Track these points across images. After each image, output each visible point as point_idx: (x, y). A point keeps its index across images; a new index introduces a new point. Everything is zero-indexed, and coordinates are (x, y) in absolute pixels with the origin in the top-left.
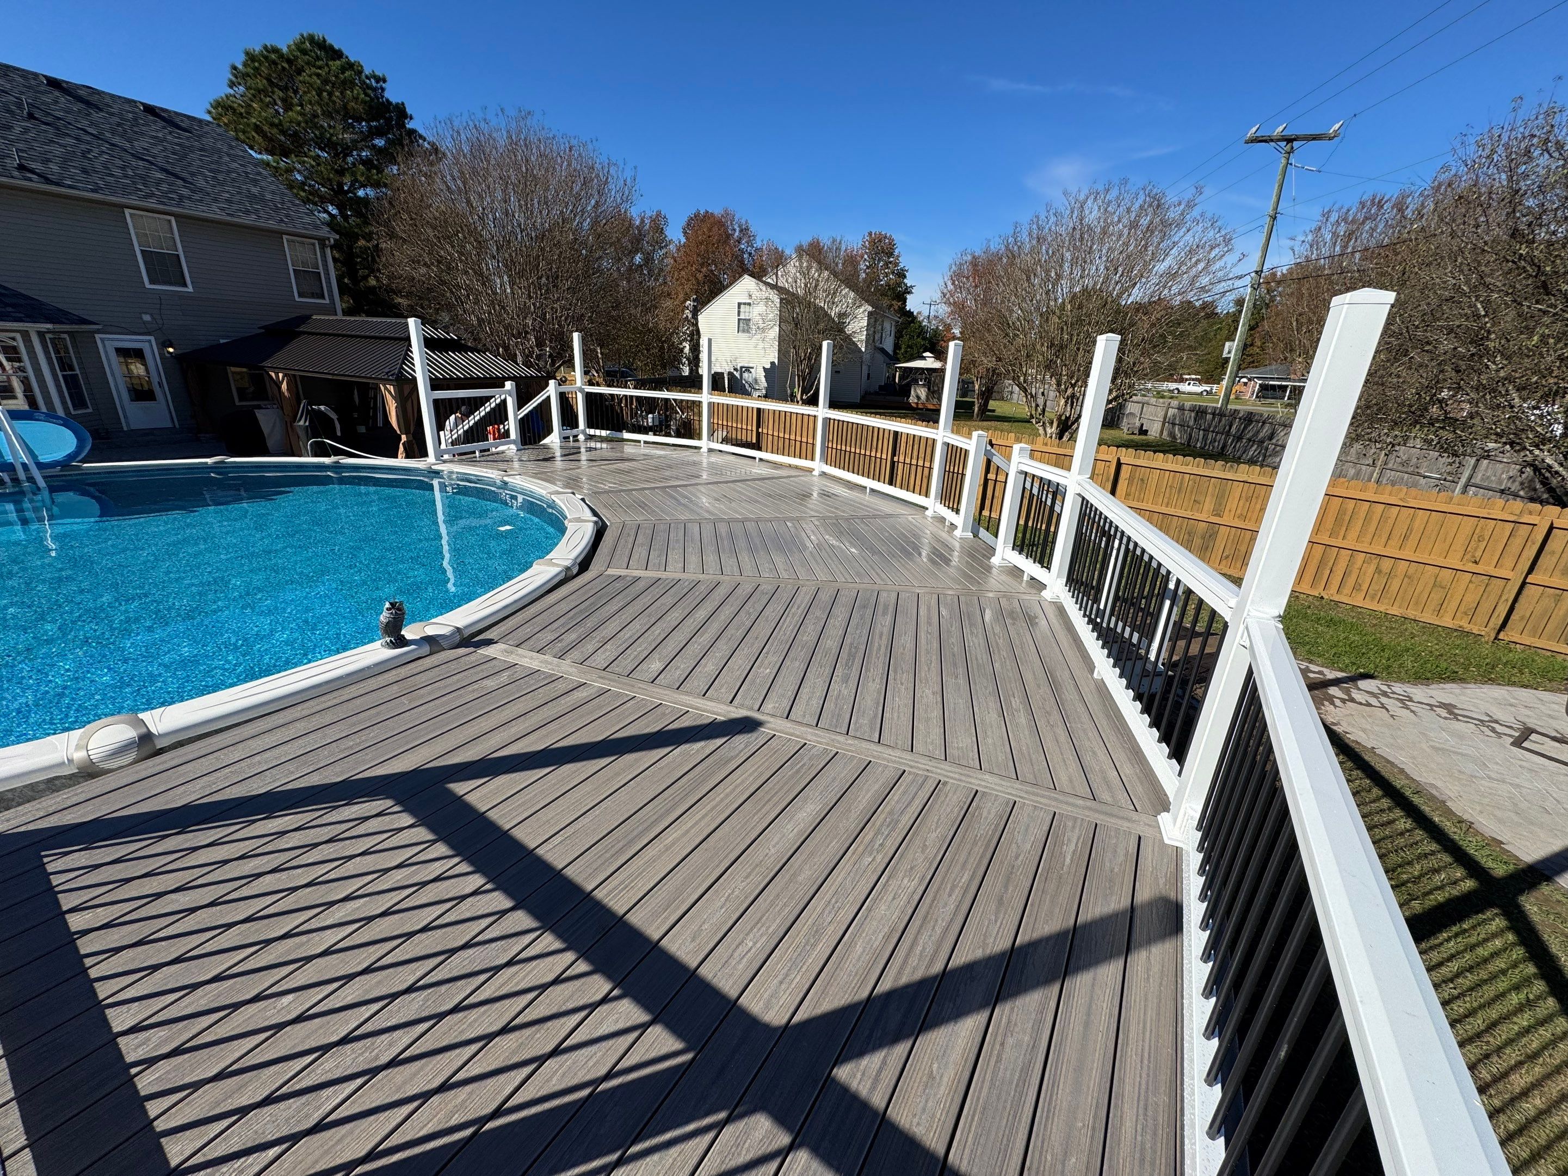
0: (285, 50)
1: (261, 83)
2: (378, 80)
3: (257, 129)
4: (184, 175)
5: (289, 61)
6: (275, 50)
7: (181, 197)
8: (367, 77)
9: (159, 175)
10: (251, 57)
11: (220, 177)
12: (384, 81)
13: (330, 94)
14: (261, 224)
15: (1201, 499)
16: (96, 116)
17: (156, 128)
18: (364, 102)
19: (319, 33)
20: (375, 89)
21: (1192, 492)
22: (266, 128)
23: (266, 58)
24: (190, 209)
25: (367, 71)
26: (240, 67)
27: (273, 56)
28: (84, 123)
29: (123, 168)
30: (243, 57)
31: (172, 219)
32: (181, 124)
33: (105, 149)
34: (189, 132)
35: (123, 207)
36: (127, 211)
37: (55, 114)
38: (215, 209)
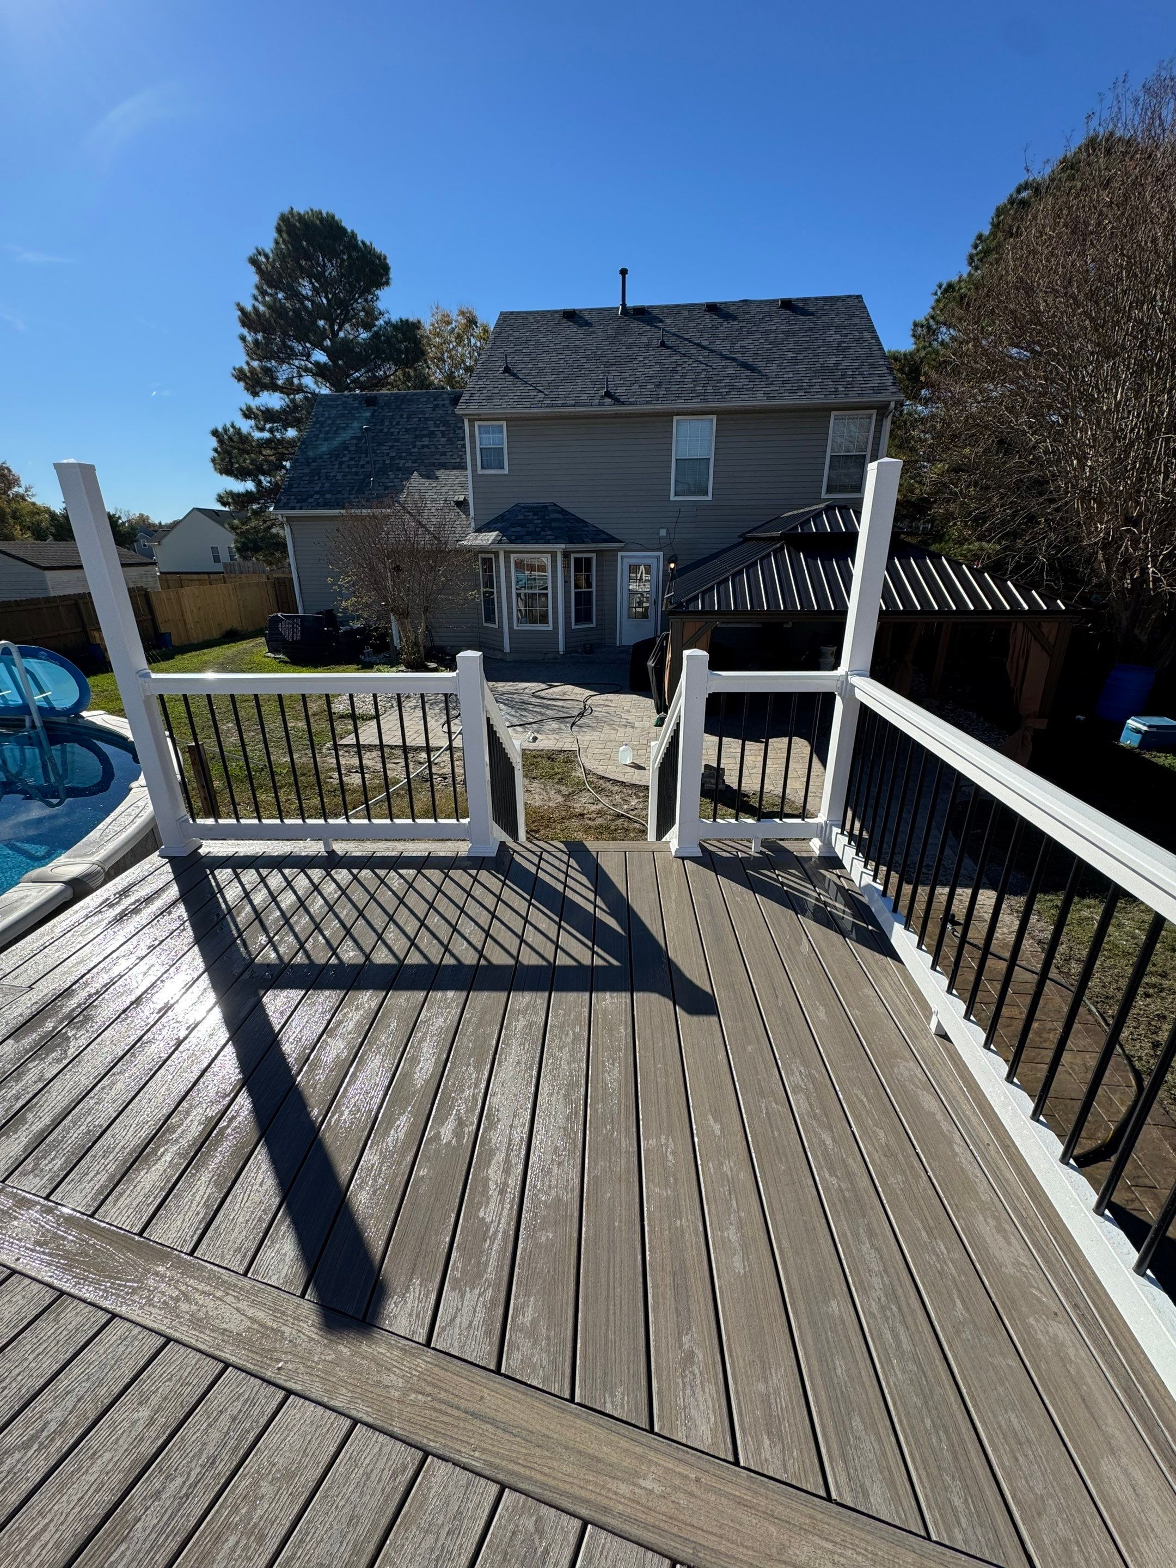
4: (762, 363)
7: (732, 389)
16: (725, 326)
28: (703, 338)
29: (698, 374)
31: (714, 417)
32: (812, 309)
33: (701, 358)
34: (812, 314)
35: (670, 415)
36: (675, 418)
37: (687, 336)
38: (760, 395)
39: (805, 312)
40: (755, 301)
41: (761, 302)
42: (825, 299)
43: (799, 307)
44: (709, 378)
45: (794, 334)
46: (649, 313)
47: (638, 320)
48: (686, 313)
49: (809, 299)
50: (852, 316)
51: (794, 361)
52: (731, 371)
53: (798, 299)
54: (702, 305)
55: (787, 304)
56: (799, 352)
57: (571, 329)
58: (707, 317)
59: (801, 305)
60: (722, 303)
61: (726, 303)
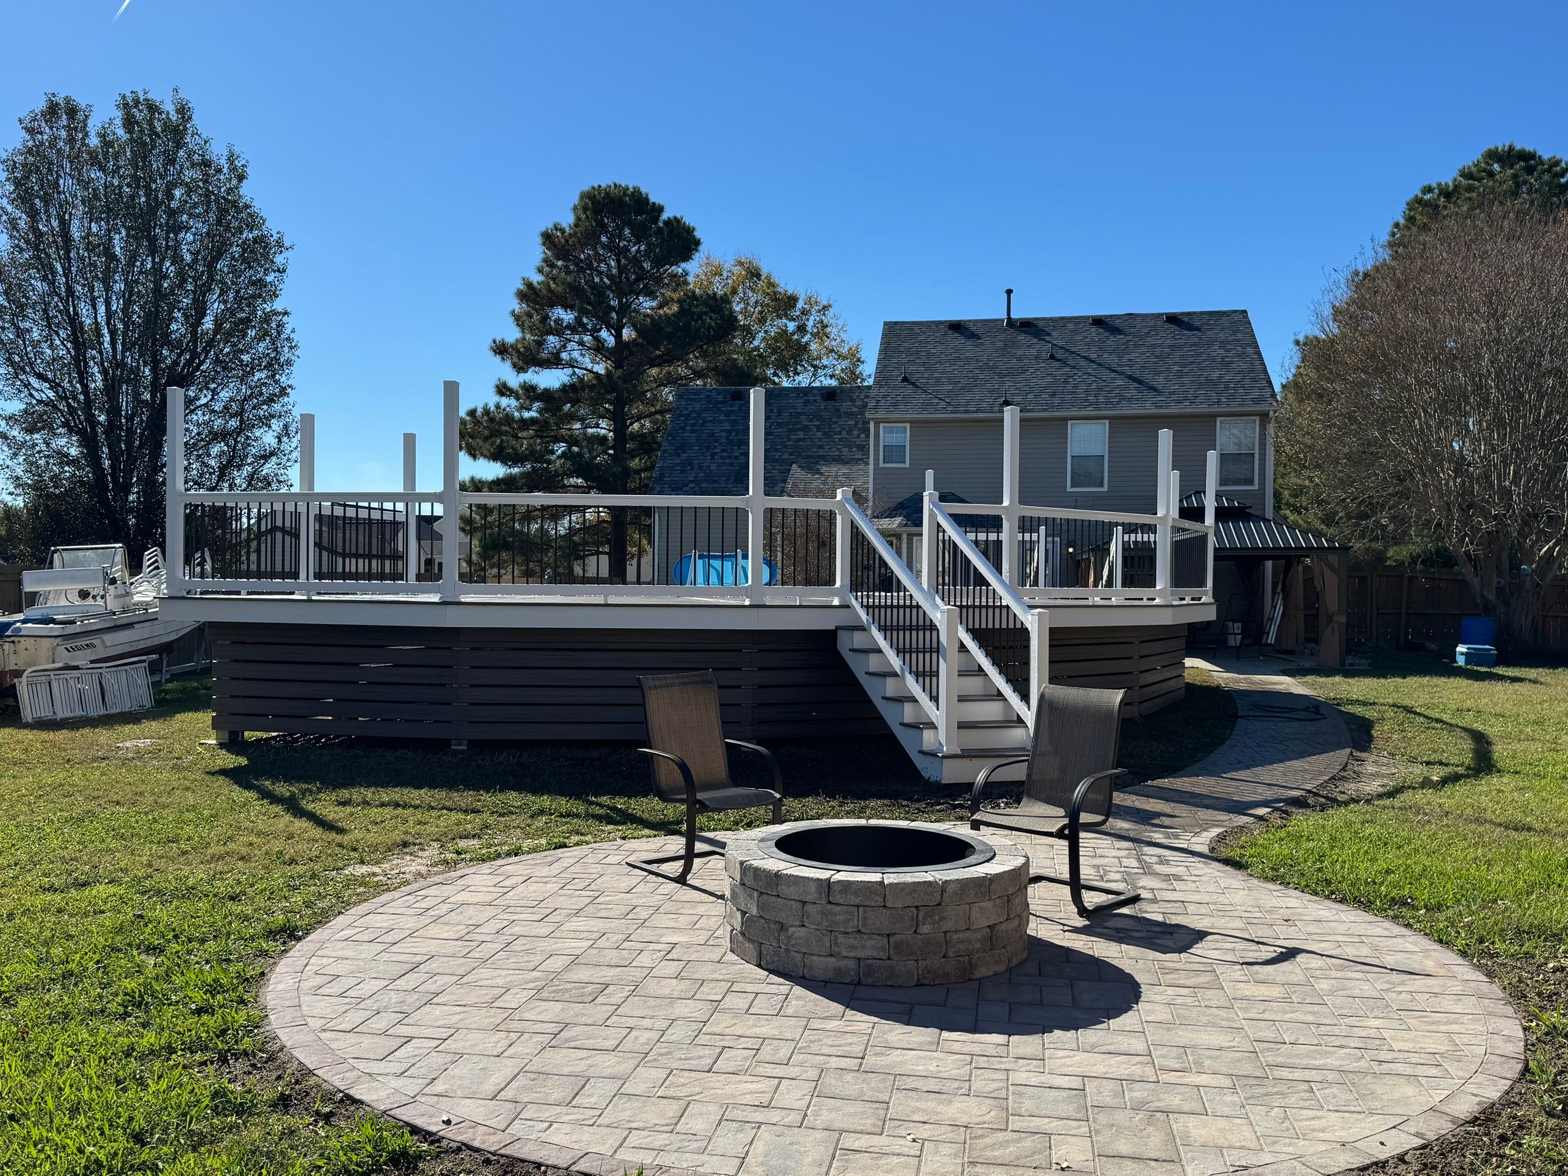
4: (1149, 376)
7: (1122, 400)
11: (1188, 368)
17: (1163, 336)
28: (1091, 352)
31: (1107, 422)
32: (1197, 323)
33: (1090, 370)
34: (1198, 329)
35: (1066, 419)
36: (1070, 422)
37: (1074, 349)
38: (1148, 404)
39: (1190, 328)
40: (1140, 315)
41: (1146, 315)
42: (1211, 314)
43: (1184, 322)
44: (1100, 389)
45: (1180, 347)
46: (1035, 326)
47: (1024, 332)
48: (1071, 326)
49: (1194, 313)
50: (1235, 332)
51: (1180, 374)
52: (1120, 383)
53: (1183, 313)
54: (1087, 318)
55: (1173, 319)
56: (1185, 366)
57: (957, 341)
58: (1093, 330)
59: (1186, 319)
60: (1107, 317)
61: (1111, 316)
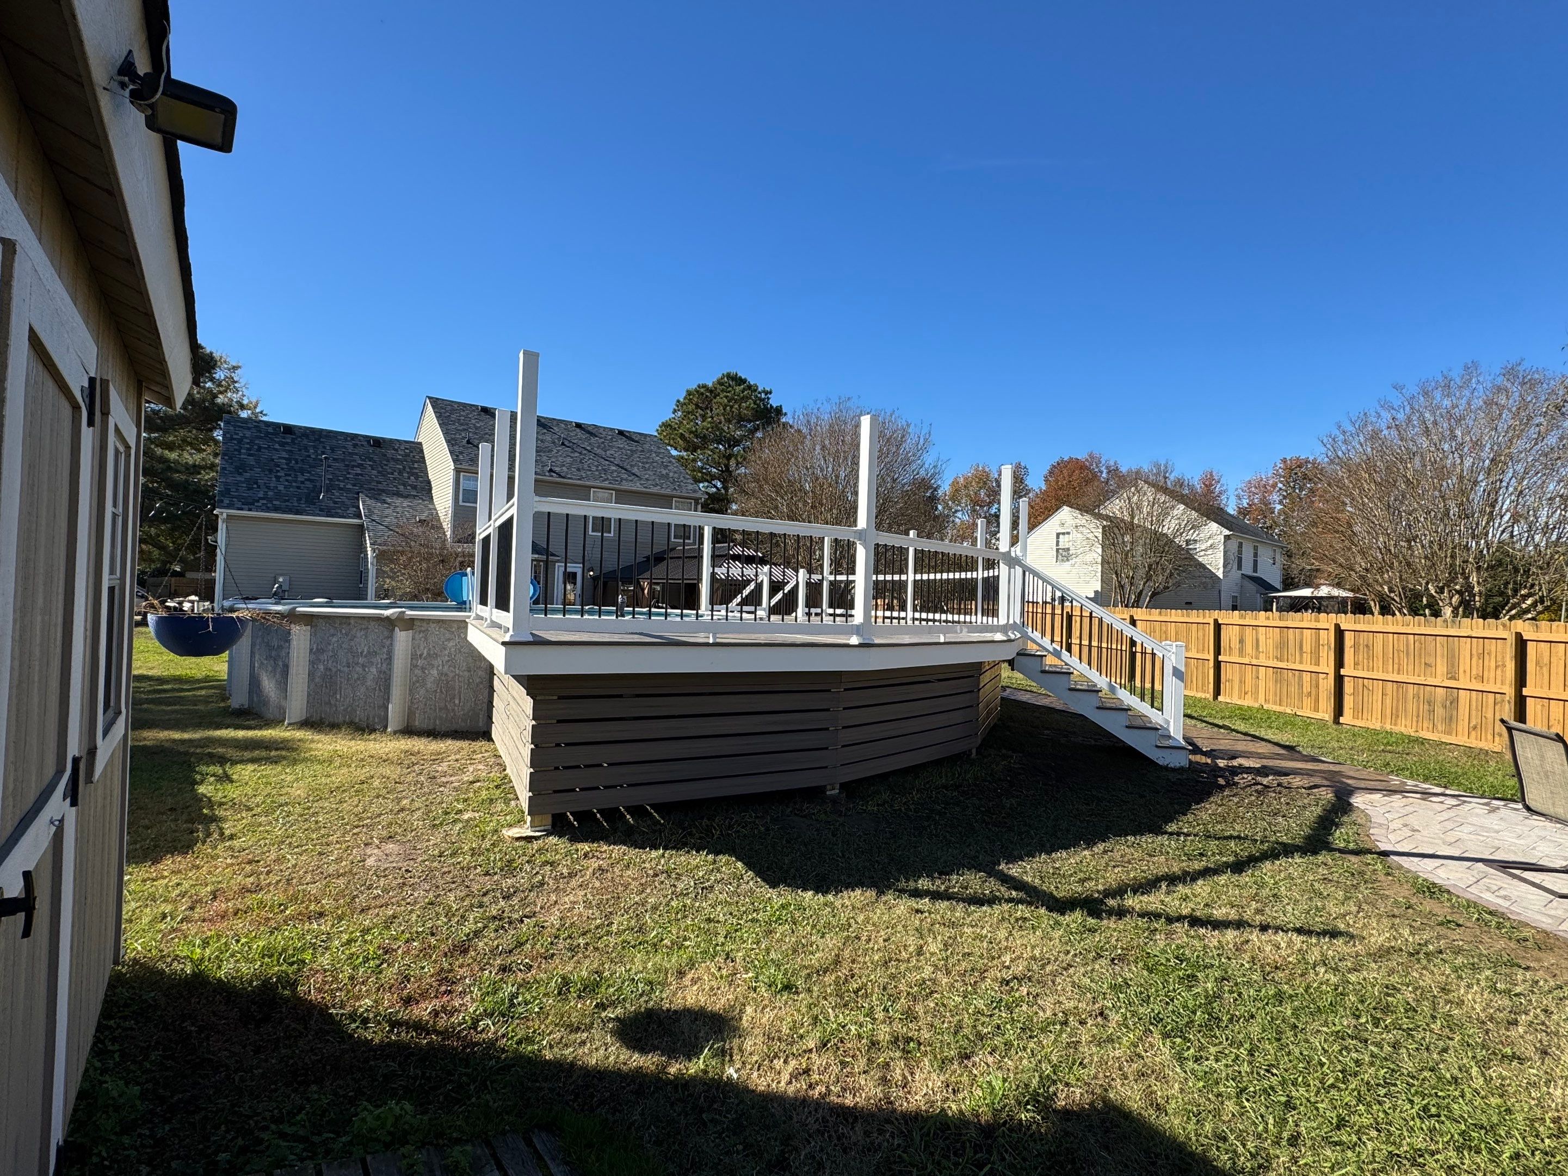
0: (710, 385)
1: (691, 407)
2: (767, 393)
3: (682, 437)
4: (628, 467)
5: (711, 392)
6: (704, 386)
7: (622, 479)
8: (760, 393)
9: (614, 468)
10: (689, 393)
11: (647, 466)
12: (770, 393)
13: (732, 407)
14: (663, 491)
15: (1431, 660)
16: (593, 440)
17: (621, 443)
18: (753, 409)
19: (733, 371)
20: (764, 400)
21: (1420, 655)
22: (687, 435)
23: (697, 392)
24: (626, 486)
25: (760, 389)
26: (682, 400)
27: (702, 390)
28: (586, 445)
29: (597, 466)
30: (684, 394)
32: (635, 438)
33: (592, 457)
34: (638, 442)
37: (573, 441)
38: (638, 484)
39: (633, 440)
40: (603, 427)
41: (607, 428)
44: (605, 471)
45: (635, 452)
48: (563, 425)
50: (659, 448)
51: (645, 468)
56: (644, 463)
60: (584, 424)
